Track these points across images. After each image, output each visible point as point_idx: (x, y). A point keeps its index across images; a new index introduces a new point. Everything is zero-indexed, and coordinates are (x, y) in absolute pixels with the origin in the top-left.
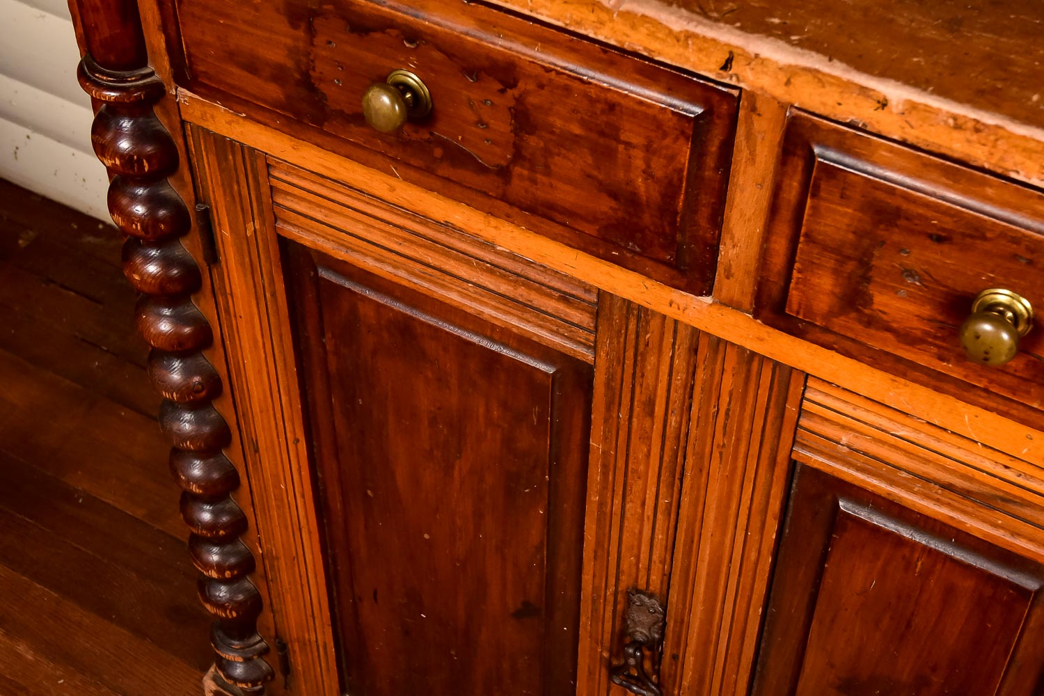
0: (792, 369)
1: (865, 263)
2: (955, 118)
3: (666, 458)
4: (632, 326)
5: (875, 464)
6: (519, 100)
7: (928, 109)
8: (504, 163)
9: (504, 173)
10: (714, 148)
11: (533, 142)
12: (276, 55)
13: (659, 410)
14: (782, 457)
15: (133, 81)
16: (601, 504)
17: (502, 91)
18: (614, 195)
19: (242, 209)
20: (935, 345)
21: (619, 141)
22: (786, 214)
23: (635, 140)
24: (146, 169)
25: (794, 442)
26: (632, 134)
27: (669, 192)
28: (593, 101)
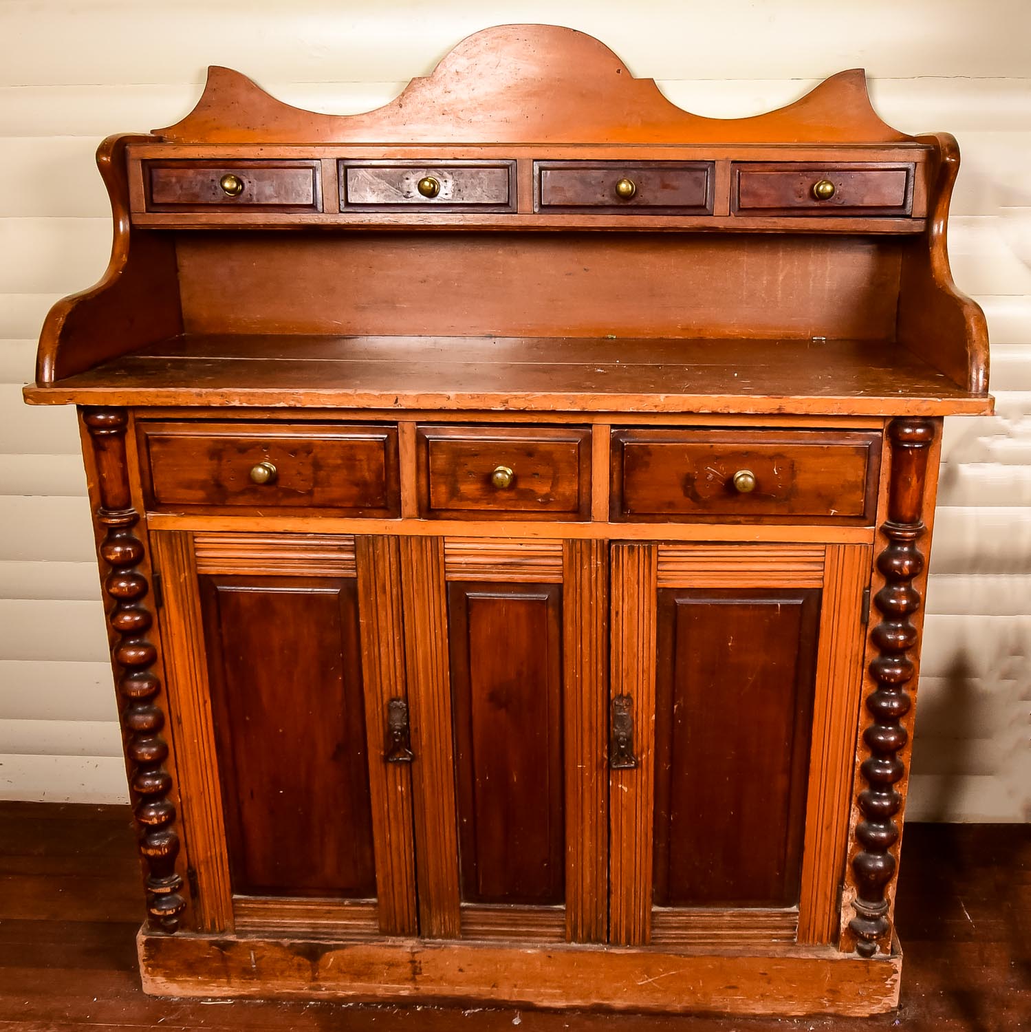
0: (437, 536)
1: (454, 474)
2: (471, 395)
3: (394, 612)
4: (371, 550)
5: (477, 568)
6: (315, 458)
7: (463, 395)
8: (310, 489)
9: (310, 493)
10: (392, 451)
11: (322, 474)
12: (202, 476)
13: (388, 588)
14: (442, 584)
15: (127, 513)
16: (369, 655)
17: (307, 456)
18: (357, 485)
19: (179, 568)
20: (485, 499)
21: (356, 460)
22: (423, 468)
23: (362, 457)
24: (132, 556)
25: (446, 572)
26: (361, 456)
27: (379, 476)
28: (344, 447)
